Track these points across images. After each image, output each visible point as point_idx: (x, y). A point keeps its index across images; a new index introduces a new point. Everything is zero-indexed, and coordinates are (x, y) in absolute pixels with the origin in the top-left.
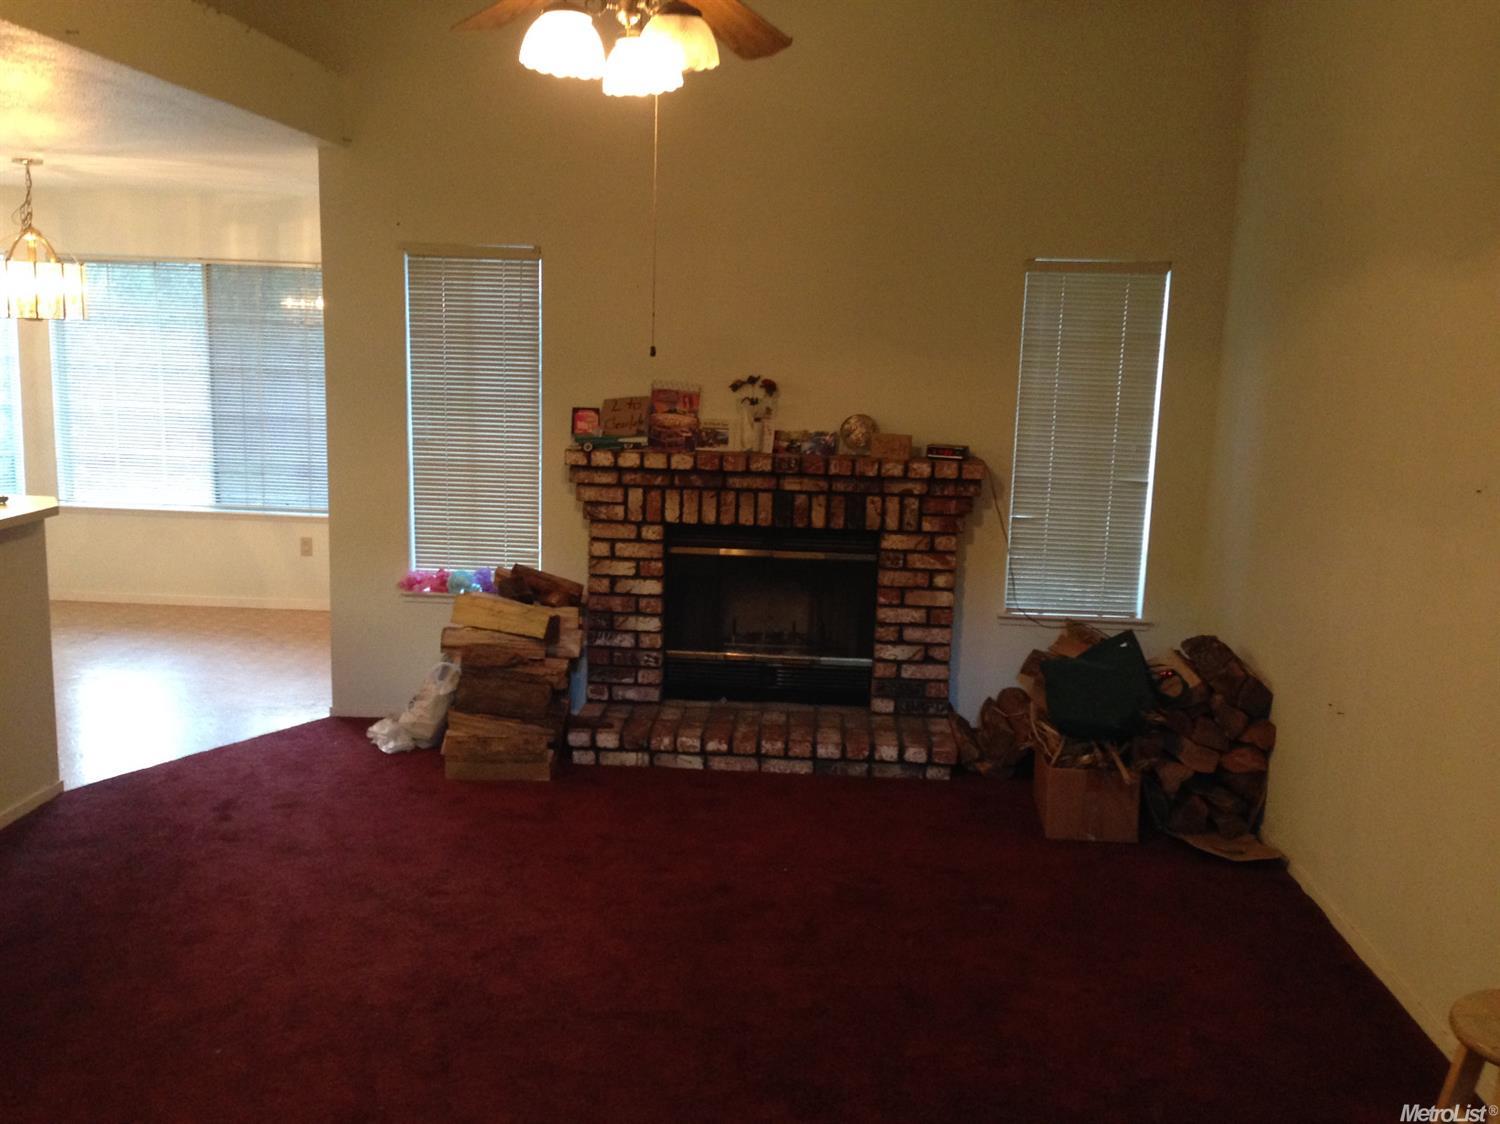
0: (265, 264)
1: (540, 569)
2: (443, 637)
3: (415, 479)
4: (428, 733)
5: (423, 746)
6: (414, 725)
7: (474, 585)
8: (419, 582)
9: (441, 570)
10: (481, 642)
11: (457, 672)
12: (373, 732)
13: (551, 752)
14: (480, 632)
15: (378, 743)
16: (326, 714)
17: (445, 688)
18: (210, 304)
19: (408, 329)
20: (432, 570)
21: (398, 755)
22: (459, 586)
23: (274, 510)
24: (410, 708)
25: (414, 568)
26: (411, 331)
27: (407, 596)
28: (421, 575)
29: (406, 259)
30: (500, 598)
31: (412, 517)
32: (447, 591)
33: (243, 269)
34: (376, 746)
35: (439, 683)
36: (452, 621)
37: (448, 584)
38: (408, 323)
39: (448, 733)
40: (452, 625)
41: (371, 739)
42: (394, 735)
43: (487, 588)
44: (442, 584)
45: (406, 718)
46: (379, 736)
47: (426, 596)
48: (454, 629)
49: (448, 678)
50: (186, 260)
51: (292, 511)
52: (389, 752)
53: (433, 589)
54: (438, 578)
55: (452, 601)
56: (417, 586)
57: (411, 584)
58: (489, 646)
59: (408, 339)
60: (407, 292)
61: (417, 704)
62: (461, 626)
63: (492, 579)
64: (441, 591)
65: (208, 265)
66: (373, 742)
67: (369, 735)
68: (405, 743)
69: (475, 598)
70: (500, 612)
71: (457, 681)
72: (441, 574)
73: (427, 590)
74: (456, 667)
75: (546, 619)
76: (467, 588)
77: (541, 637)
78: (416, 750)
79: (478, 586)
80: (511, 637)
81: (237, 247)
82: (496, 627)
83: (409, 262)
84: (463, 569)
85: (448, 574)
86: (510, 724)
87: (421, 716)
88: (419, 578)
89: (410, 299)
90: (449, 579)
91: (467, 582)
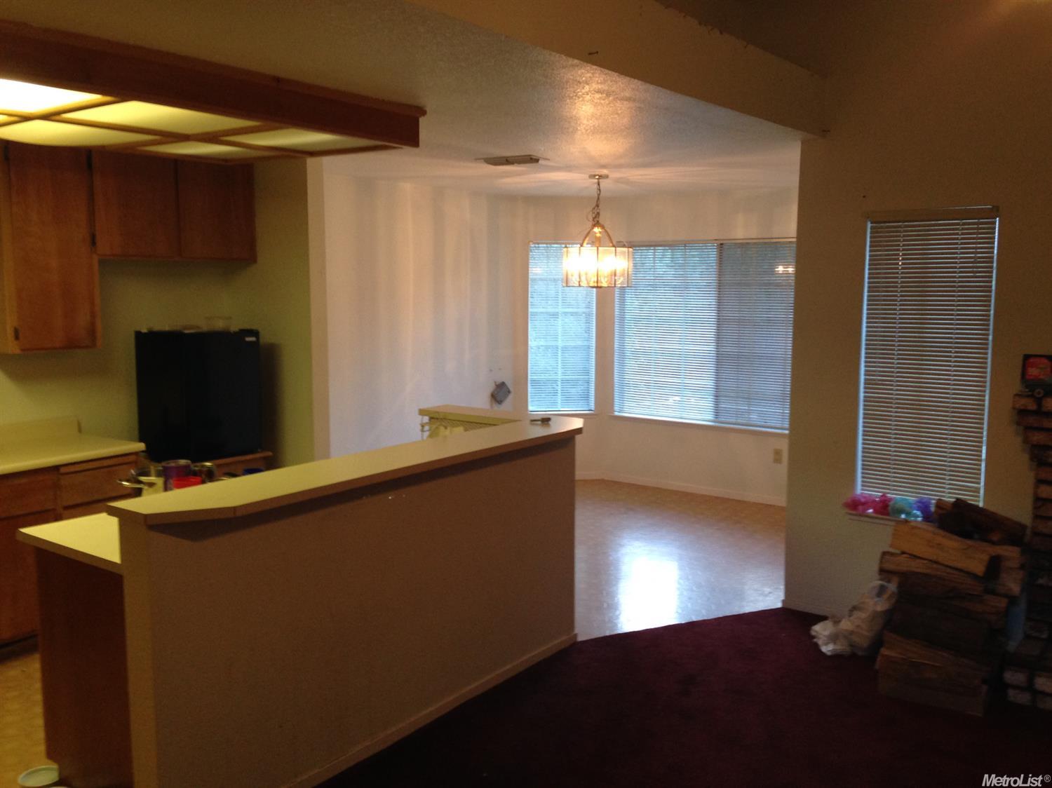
0: (761, 241)
1: (981, 504)
2: (881, 562)
3: (864, 414)
4: (864, 643)
5: (860, 653)
6: (852, 633)
7: (915, 512)
8: (863, 504)
9: (884, 496)
10: (919, 570)
11: (893, 593)
12: (816, 632)
13: (985, 688)
14: (918, 561)
15: (820, 642)
16: (779, 605)
17: (881, 606)
18: (721, 273)
19: (866, 285)
20: (876, 494)
21: (836, 657)
22: (901, 511)
23: (757, 426)
24: (850, 616)
25: (859, 490)
26: (869, 287)
27: (850, 514)
28: (865, 497)
29: (869, 225)
30: (941, 532)
31: (860, 446)
32: (888, 514)
33: (744, 245)
34: (816, 646)
35: (876, 599)
36: (891, 546)
37: (890, 508)
38: (866, 280)
39: (884, 651)
40: (891, 550)
41: (814, 637)
42: (833, 638)
43: (927, 517)
44: (884, 508)
45: (846, 625)
46: (821, 636)
47: (868, 516)
48: (892, 554)
49: (885, 596)
50: (705, 242)
51: (768, 427)
52: (829, 654)
53: (875, 511)
54: (881, 501)
55: (893, 523)
56: (860, 508)
57: (856, 505)
58: (926, 575)
59: (866, 294)
60: (868, 254)
61: (857, 614)
62: (898, 552)
63: (933, 509)
64: (882, 514)
65: (722, 244)
66: (815, 640)
67: (813, 633)
68: (844, 647)
69: (914, 528)
70: (939, 544)
71: (893, 600)
72: (883, 498)
73: (871, 511)
74: (892, 587)
75: (986, 557)
76: (908, 514)
77: (980, 574)
78: (853, 656)
79: (918, 513)
80: (949, 570)
81: (742, 229)
82: (934, 558)
83: (872, 228)
84: (904, 496)
85: (890, 499)
86: (945, 654)
87: (858, 626)
88: (863, 500)
89: (870, 260)
90: (891, 503)
91: (908, 509)
